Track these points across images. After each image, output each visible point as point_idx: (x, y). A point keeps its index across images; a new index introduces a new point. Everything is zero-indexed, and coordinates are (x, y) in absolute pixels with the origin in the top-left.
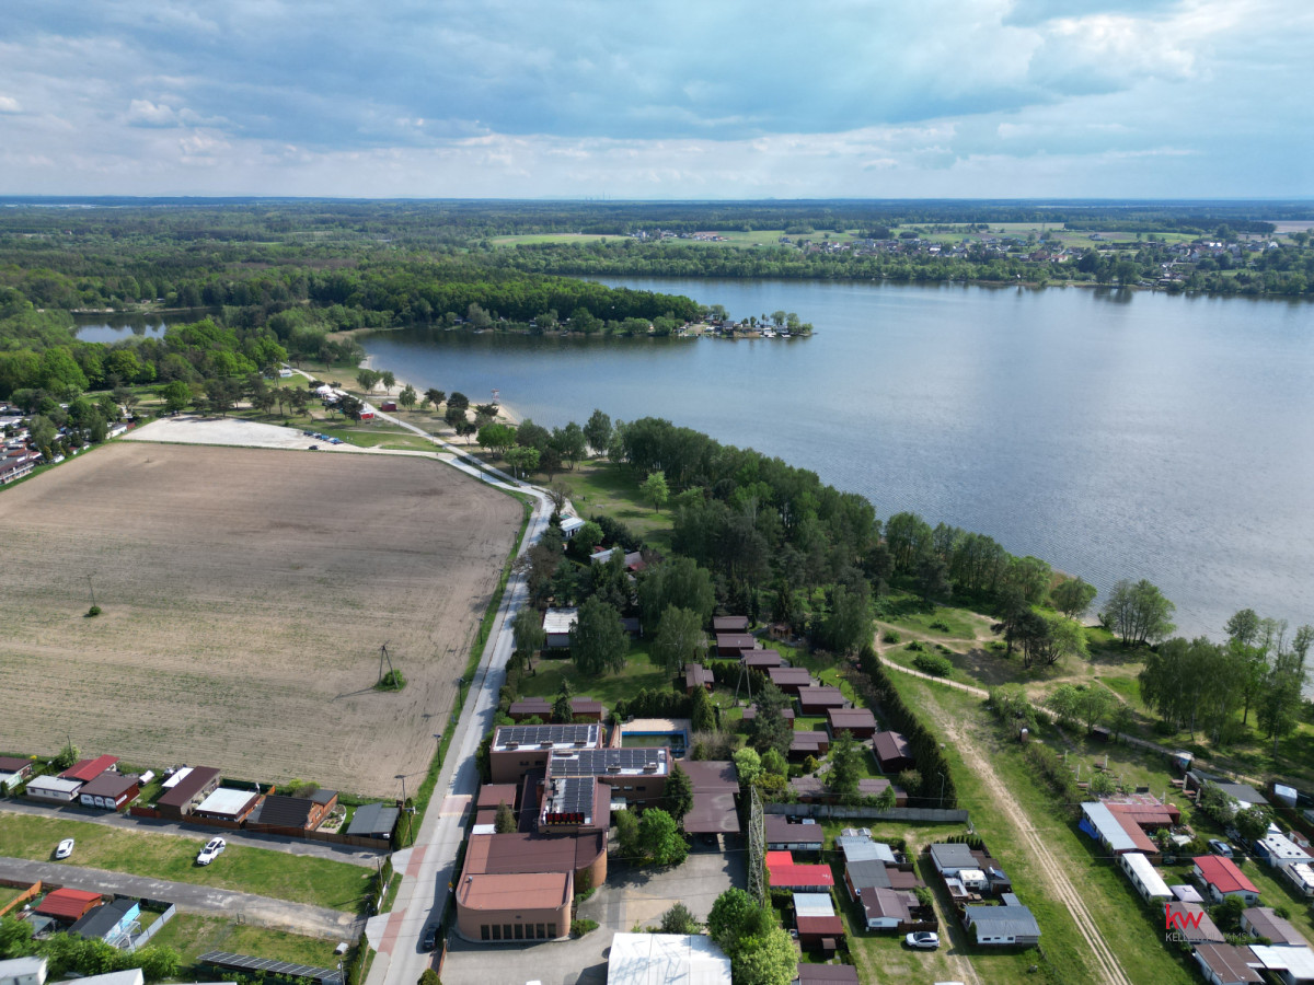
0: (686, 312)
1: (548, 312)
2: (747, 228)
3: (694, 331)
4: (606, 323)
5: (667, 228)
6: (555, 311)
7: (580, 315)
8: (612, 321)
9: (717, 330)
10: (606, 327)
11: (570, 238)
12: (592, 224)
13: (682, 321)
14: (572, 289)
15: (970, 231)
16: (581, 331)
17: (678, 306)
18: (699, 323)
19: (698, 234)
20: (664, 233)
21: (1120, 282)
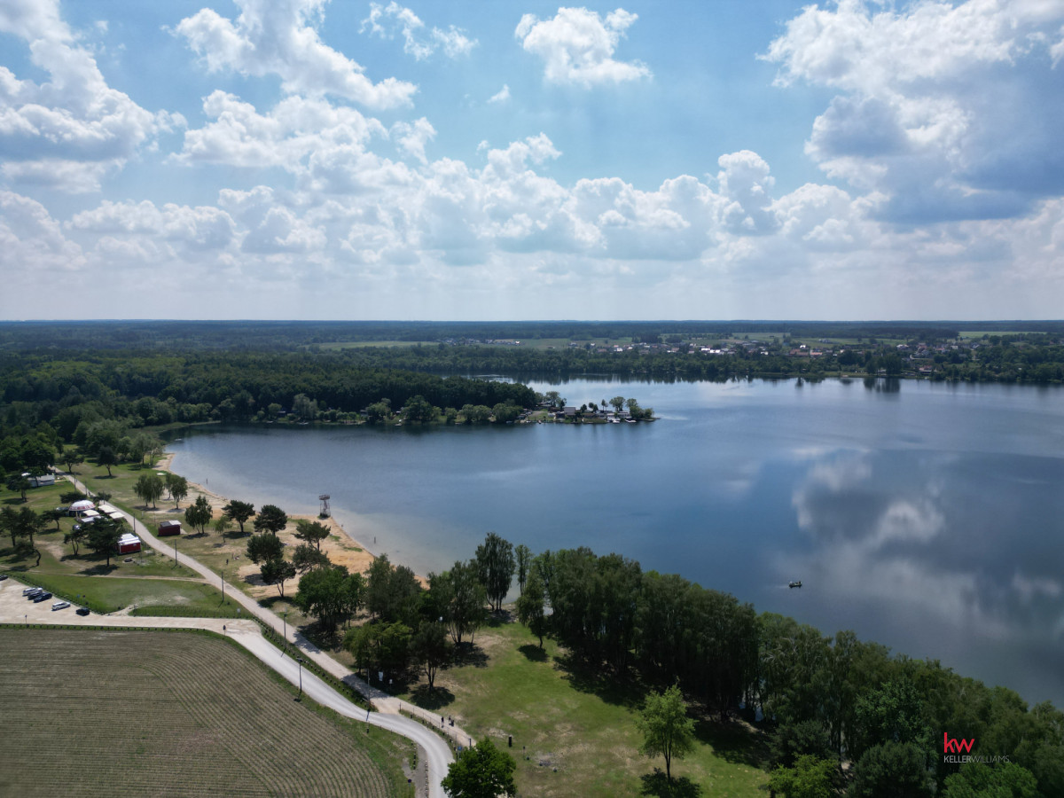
0: (530, 401)
1: (380, 401)
2: (537, 336)
3: (535, 417)
4: (443, 411)
5: (472, 336)
6: (388, 400)
7: (416, 404)
8: (449, 409)
9: (558, 416)
10: (443, 415)
11: (390, 344)
12: (407, 333)
13: (521, 407)
14: (406, 378)
15: (721, 338)
16: (417, 420)
17: (516, 392)
18: (538, 410)
19: (499, 341)
20: (470, 340)
21: (888, 372)
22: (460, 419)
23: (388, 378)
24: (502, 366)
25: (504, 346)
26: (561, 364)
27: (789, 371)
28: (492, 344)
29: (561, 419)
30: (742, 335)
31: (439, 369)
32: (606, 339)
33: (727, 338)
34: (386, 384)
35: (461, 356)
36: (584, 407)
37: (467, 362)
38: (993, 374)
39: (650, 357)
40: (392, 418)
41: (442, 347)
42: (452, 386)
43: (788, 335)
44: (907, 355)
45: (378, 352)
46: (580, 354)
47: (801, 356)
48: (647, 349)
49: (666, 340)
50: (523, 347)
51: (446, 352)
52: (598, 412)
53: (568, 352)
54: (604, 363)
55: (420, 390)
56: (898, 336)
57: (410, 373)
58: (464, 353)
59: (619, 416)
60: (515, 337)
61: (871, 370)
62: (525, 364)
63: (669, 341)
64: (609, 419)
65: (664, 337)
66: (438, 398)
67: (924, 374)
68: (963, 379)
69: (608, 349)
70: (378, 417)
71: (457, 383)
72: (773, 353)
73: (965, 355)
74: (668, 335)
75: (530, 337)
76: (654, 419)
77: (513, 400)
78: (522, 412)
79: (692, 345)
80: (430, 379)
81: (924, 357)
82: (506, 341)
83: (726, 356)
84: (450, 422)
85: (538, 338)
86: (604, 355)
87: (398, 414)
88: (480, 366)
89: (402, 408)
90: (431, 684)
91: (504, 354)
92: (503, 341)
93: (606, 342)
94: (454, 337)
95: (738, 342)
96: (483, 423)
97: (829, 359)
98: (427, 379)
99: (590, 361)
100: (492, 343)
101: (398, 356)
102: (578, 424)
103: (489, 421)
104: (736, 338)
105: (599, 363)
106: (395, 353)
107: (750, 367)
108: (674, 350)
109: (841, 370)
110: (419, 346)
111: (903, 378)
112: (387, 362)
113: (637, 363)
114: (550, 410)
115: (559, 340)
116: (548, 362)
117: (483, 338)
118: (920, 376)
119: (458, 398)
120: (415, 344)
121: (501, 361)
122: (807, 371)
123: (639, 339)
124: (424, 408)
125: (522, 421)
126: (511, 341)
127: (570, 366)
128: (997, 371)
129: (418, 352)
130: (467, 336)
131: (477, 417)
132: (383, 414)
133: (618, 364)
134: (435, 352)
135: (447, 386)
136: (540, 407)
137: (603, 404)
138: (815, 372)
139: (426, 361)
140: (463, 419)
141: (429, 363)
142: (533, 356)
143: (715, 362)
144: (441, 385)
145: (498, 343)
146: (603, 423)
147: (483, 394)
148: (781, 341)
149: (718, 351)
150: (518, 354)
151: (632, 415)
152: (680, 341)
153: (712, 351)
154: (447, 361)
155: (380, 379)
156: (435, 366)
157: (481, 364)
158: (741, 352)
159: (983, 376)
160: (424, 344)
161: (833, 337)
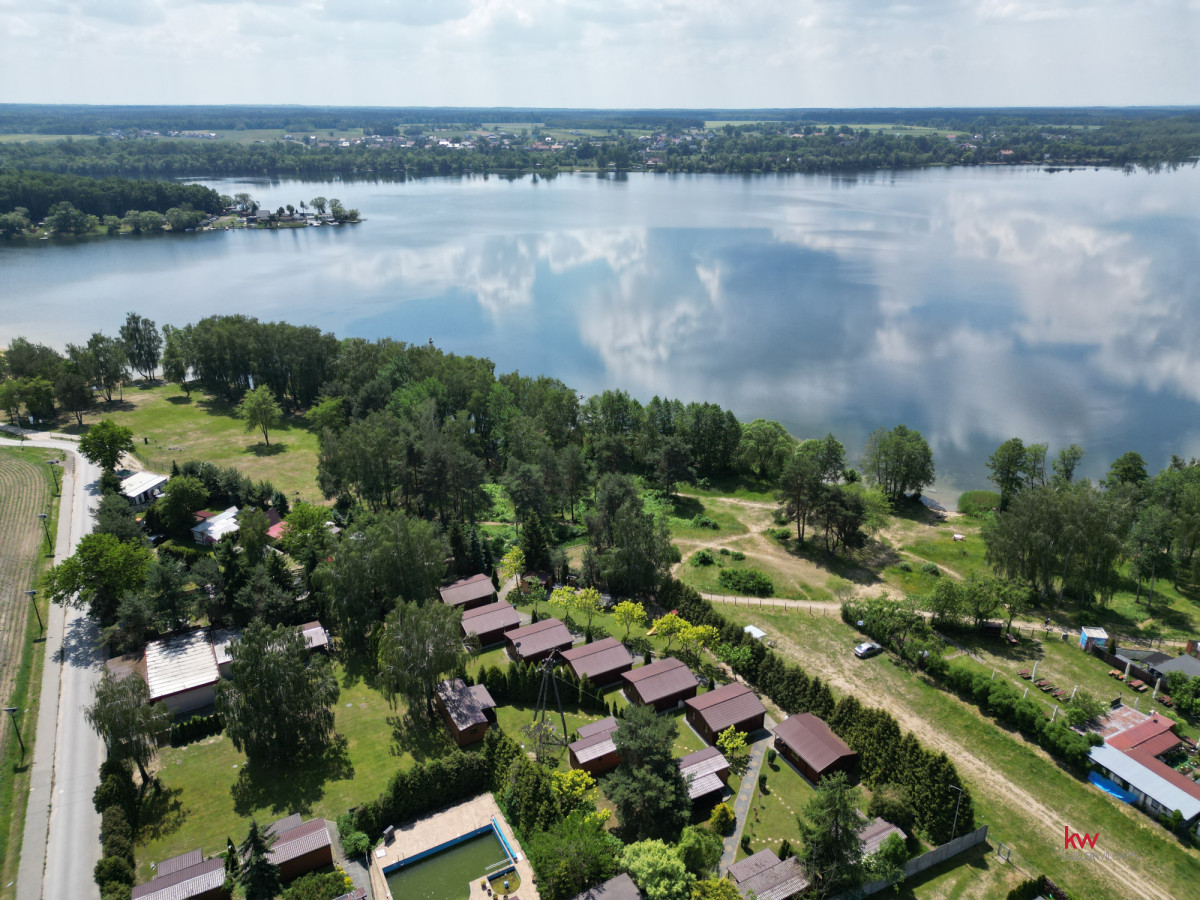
0: (213, 205)
1: (13, 210)
2: (241, 125)
3: (221, 224)
4: (101, 219)
5: (149, 127)
6: (25, 210)
7: (63, 212)
8: (108, 217)
9: (250, 221)
10: (102, 225)
11: (24, 139)
12: (49, 123)
13: (203, 213)
14: (45, 181)
15: (467, 129)
16: (68, 232)
17: (195, 195)
18: (225, 215)
19: (187, 133)
20: (145, 131)
21: (617, 166)
22: (126, 229)
23: (19, 182)
24: (188, 166)
25: (193, 140)
26: (266, 161)
27: (523, 167)
28: (175, 137)
29: (253, 225)
30: (492, 126)
31: (97, 171)
32: (331, 130)
33: (475, 130)
34: (17, 190)
35: (130, 154)
36: (281, 211)
37: (139, 160)
38: (705, 163)
39: (378, 153)
40: (34, 231)
41: (103, 142)
42: (109, 189)
43: (542, 125)
44: (643, 147)
45: (6, 150)
46: (293, 149)
47: (542, 150)
48: (379, 142)
49: (405, 132)
50: (219, 141)
51: (109, 148)
52: (297, 216)
53: (278, 147)
54: (319, 161)
55: (66, 195)
56: (648, 126)
57: (49, 175)
58: (134, 149)
59: (320, 219)
60: (210, 127)
61: (602, 164)
62: (220, 162)
63: (407, 132)
64: (309, 222)
65: (401, 129)
66: (92, 205)
67: (649, 167)
68: (681, 171)
69: (331, 143)
70: (14, 231)
71: (115, 185)
72: (514, 147)
73: (695, 147)
74: (408, 126)
75: (231, 127)
76: (360, 221)
77: (190, 205)
78: (204, 217)
79: (431, 137)
80: (78, 182)
81: (659, 149)
82: (197, 132)
83: (463, 152)
84: (113, 233)
85: (243, 129)
86: (324, 150)
87: (41, 226)
88: (158, 166)
89: (46, 219)
90: (80, 422)
91: (191, 150)
92: (192, 132)
93: (332, 135)
94: (122, 128)
95: (484, 134)
96: (156, 232)
97: (569, 152)
98: (74, 181)
99: (303, 157)
100: (177, 136)
101: (37, 155)
102: (273, 229)
103: (162, 230)
104: (484, 129)
105: (313, 160)
106: (33, 151)
107: (484, 163)
108: (409, 144)
109: (576, 164)
110: (70, 141)
111: (630, 171)
112: (22, 162)
113: (360, 160)
114: (240, 214)
115: (270, 131)
116: (249, 160)
117: (164, 128)
118: (646, 169)
119: (120, 204)
120: (63, 138)
121: (185, 159)
122: (541, 167)
123: (371, 130)
124: (74, 217)
125: (205, 229)
126: (205, 133)
127: (278, 165)
128: (710, 162)
129: (67, 149)
130: (141, 126)
131: (146, 225)
132: (21, 226)
133: (337, 162)
134: (92, 149)
135: (103, 190)
136: (229, 212)
137: (302, 205)
138: (549, 167)
139: (79, 161)
140: (129, 229)
141: (84, 164)
142: (230, 152)
143: (447, 157)
144: (94, 189)
145: (186, 136)
146: (303, 227)
147: (151, 198)
148: (530, 133)
149: (457, 145)
150: (210, 149)
151: (334, 216)
152: (421, 133)
153: (450, 146)
154: (110, 161)
155: (8, 182)
156: (93, 167)
157: (158, 164)
158: (483, 146)
159: (698, 168)
160: (76, 138)
161: (586, 128)
